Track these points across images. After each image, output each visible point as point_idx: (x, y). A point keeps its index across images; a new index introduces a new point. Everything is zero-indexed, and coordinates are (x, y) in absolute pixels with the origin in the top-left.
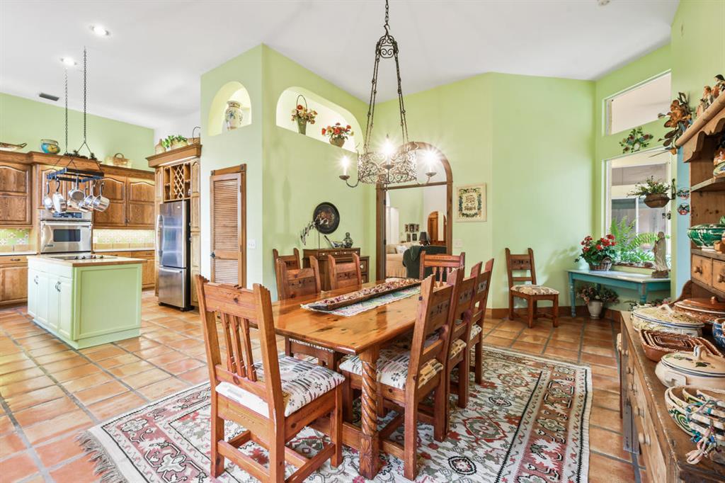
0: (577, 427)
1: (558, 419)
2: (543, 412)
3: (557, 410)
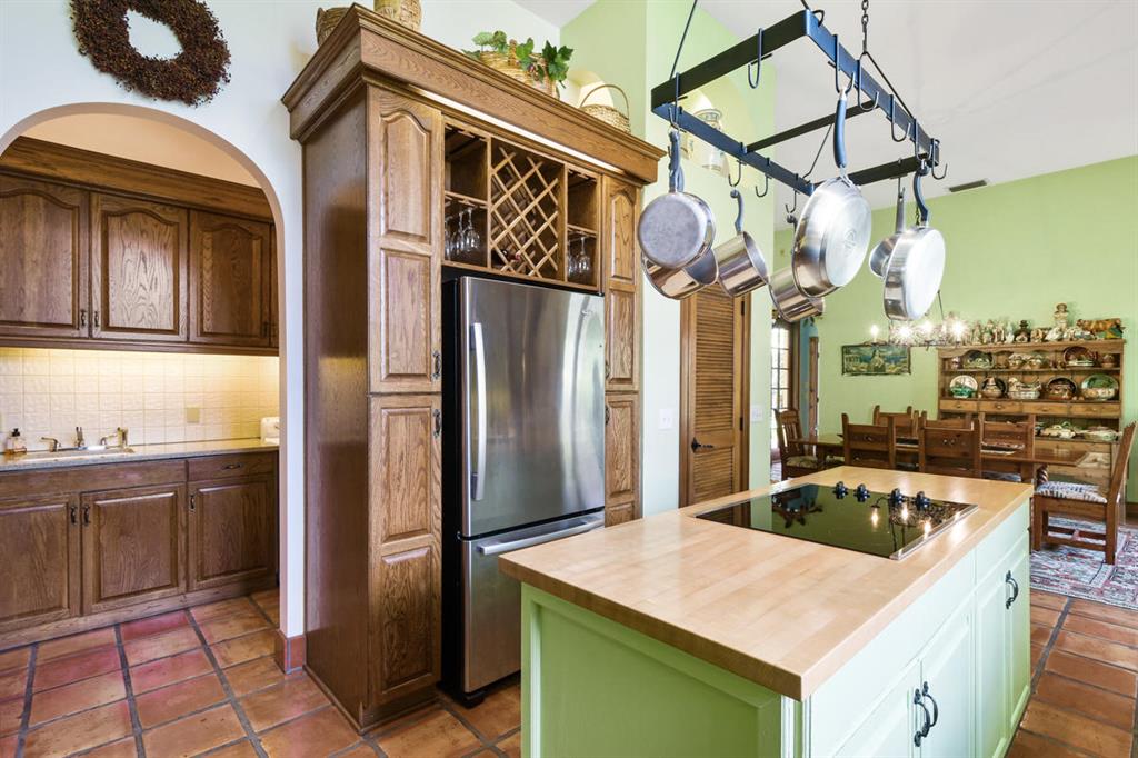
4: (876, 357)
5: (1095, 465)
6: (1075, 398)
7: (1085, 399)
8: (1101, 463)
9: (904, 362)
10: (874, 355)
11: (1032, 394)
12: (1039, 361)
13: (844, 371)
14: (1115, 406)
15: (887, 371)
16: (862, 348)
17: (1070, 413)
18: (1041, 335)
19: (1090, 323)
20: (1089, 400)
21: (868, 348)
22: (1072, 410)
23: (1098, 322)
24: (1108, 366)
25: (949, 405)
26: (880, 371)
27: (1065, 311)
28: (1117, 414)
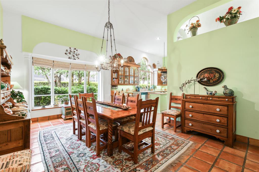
0: (49, 166)
1: (58, 164)
2: (65, 163)
3: (60, 168)
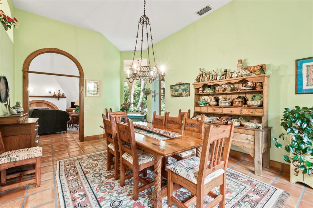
4: (180, 90)
5: (247, 141)
6: (243, 106)
7: (248, 106)
8: (250, 140)
9: (188, 91)
10: (179, 89)
11: (227, 104)
12: (230, 88)
13: (172, 95)
14: (261, 110)
15: (183, 95)
16: (176, 86)
17: (241, 113)
18: (230, 75)
19: (251, 67)
20: (249, 107)
21: (177, 86)
22: (242, 112)
23: (254, 67)
24: (258, 89)
25: (198, 109)
26: (181, 95)
27: (241, 63)
28: (262, 114)
